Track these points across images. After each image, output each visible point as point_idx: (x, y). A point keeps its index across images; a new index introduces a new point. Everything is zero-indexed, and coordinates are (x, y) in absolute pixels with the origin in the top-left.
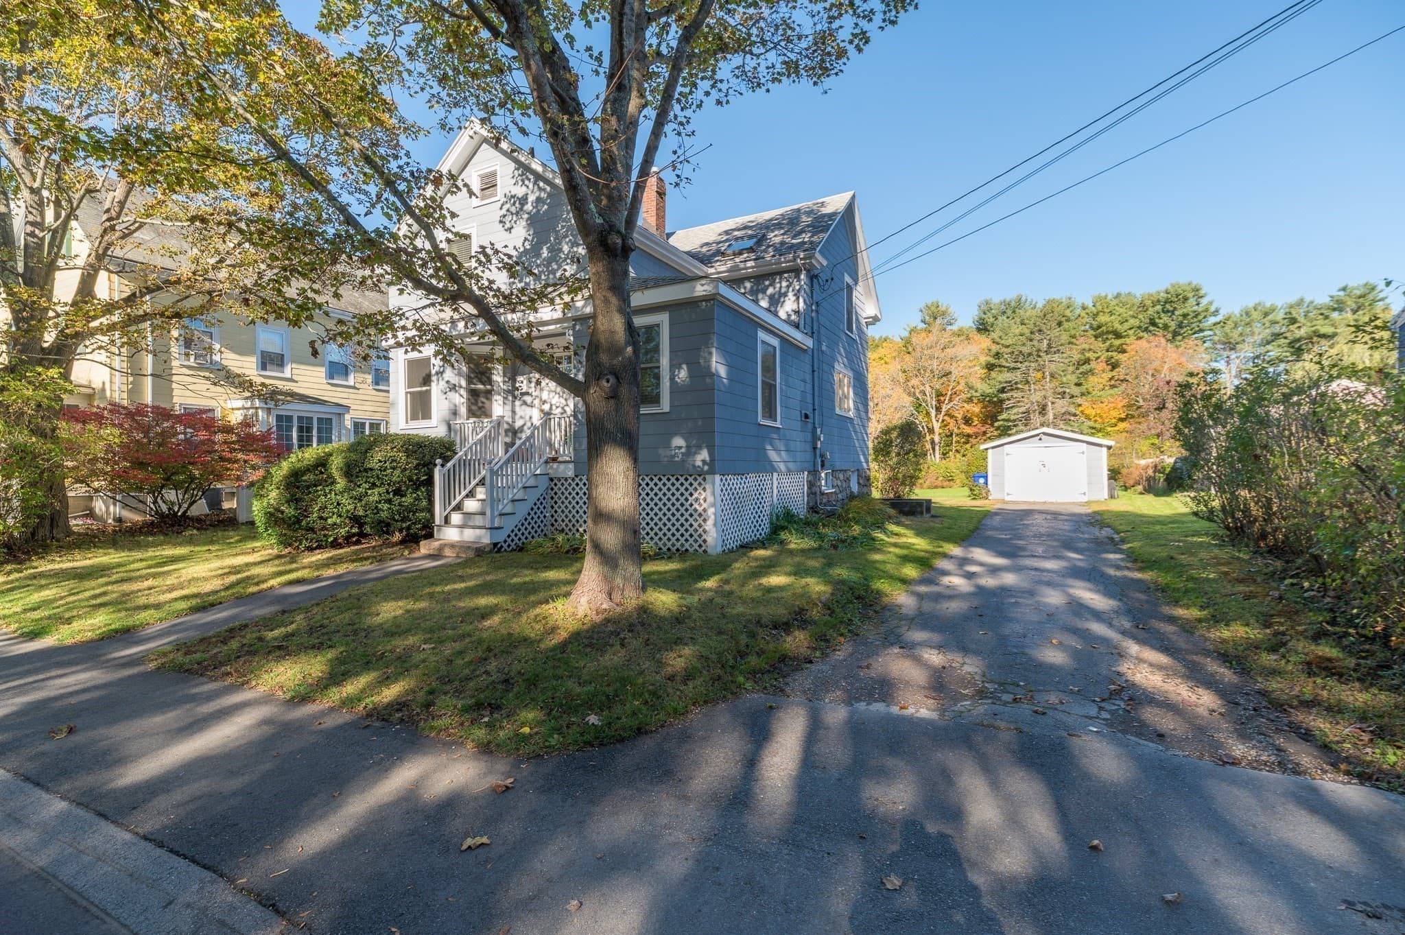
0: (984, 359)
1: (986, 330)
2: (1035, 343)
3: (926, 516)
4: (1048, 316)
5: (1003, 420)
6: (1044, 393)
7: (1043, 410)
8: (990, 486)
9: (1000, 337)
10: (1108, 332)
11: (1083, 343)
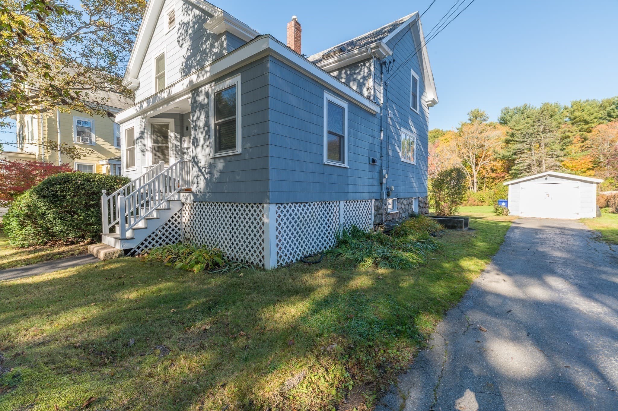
0: (504, 138)
1: (506, 123)
2: (536, 127)
3: (464, 229)
4: (545, 112)
5: (515, 170)
6: (540, 154)
7: (540, 164)
8: (509, 208)
9: (514, 126)
10: (580, 121)
11: (564, 128)
